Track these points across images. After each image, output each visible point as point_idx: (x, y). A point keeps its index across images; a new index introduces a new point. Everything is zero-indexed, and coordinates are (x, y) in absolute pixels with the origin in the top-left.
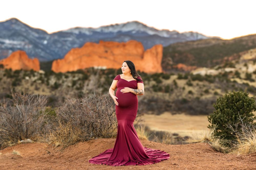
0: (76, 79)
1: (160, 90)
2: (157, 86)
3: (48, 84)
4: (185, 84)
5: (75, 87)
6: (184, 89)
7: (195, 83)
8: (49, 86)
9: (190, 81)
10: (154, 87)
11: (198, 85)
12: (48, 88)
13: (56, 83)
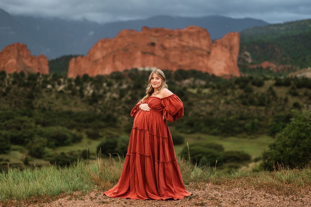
0: (125, 86)
1: (252, 102)
2: (246, 97)
3: (82, 95)
4: (287, 94)
5: (124, 99)
6: (286, 100)
7: (301, 92)
8: (84, 99)
9: (293, 88)
10: (241, 97)
11: (306, 94)
12: (83, 101)
13: (93, 94)
